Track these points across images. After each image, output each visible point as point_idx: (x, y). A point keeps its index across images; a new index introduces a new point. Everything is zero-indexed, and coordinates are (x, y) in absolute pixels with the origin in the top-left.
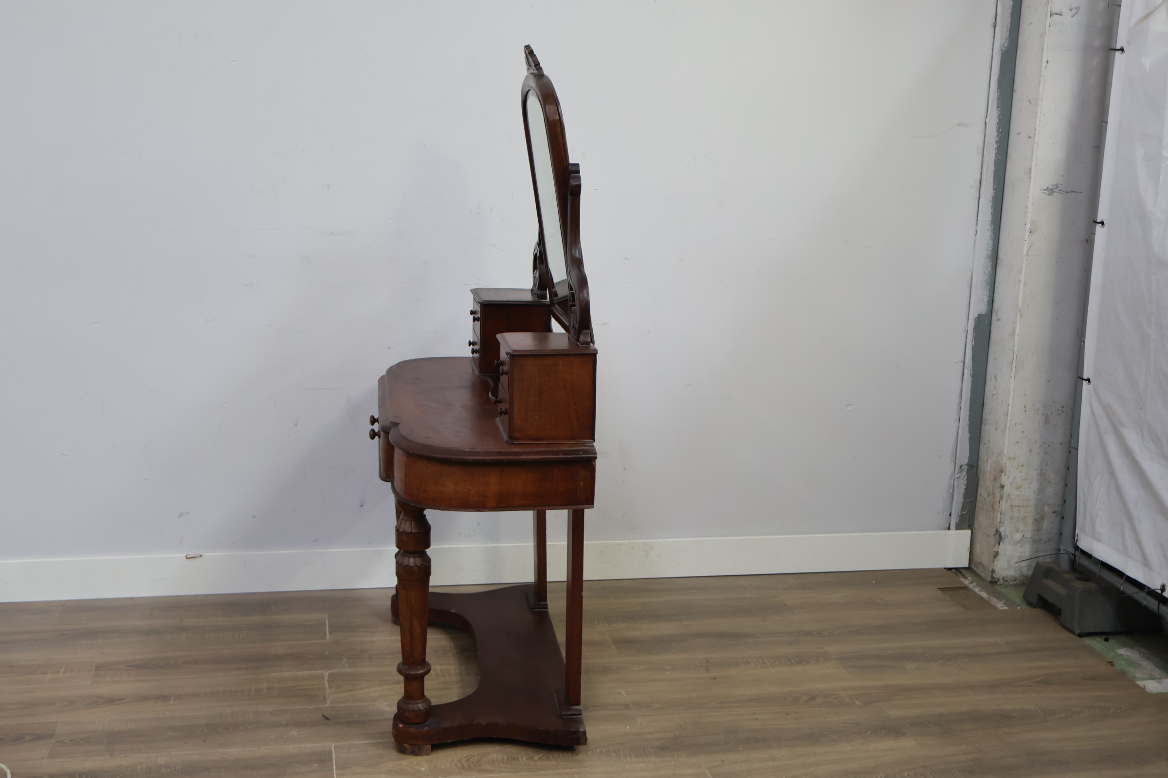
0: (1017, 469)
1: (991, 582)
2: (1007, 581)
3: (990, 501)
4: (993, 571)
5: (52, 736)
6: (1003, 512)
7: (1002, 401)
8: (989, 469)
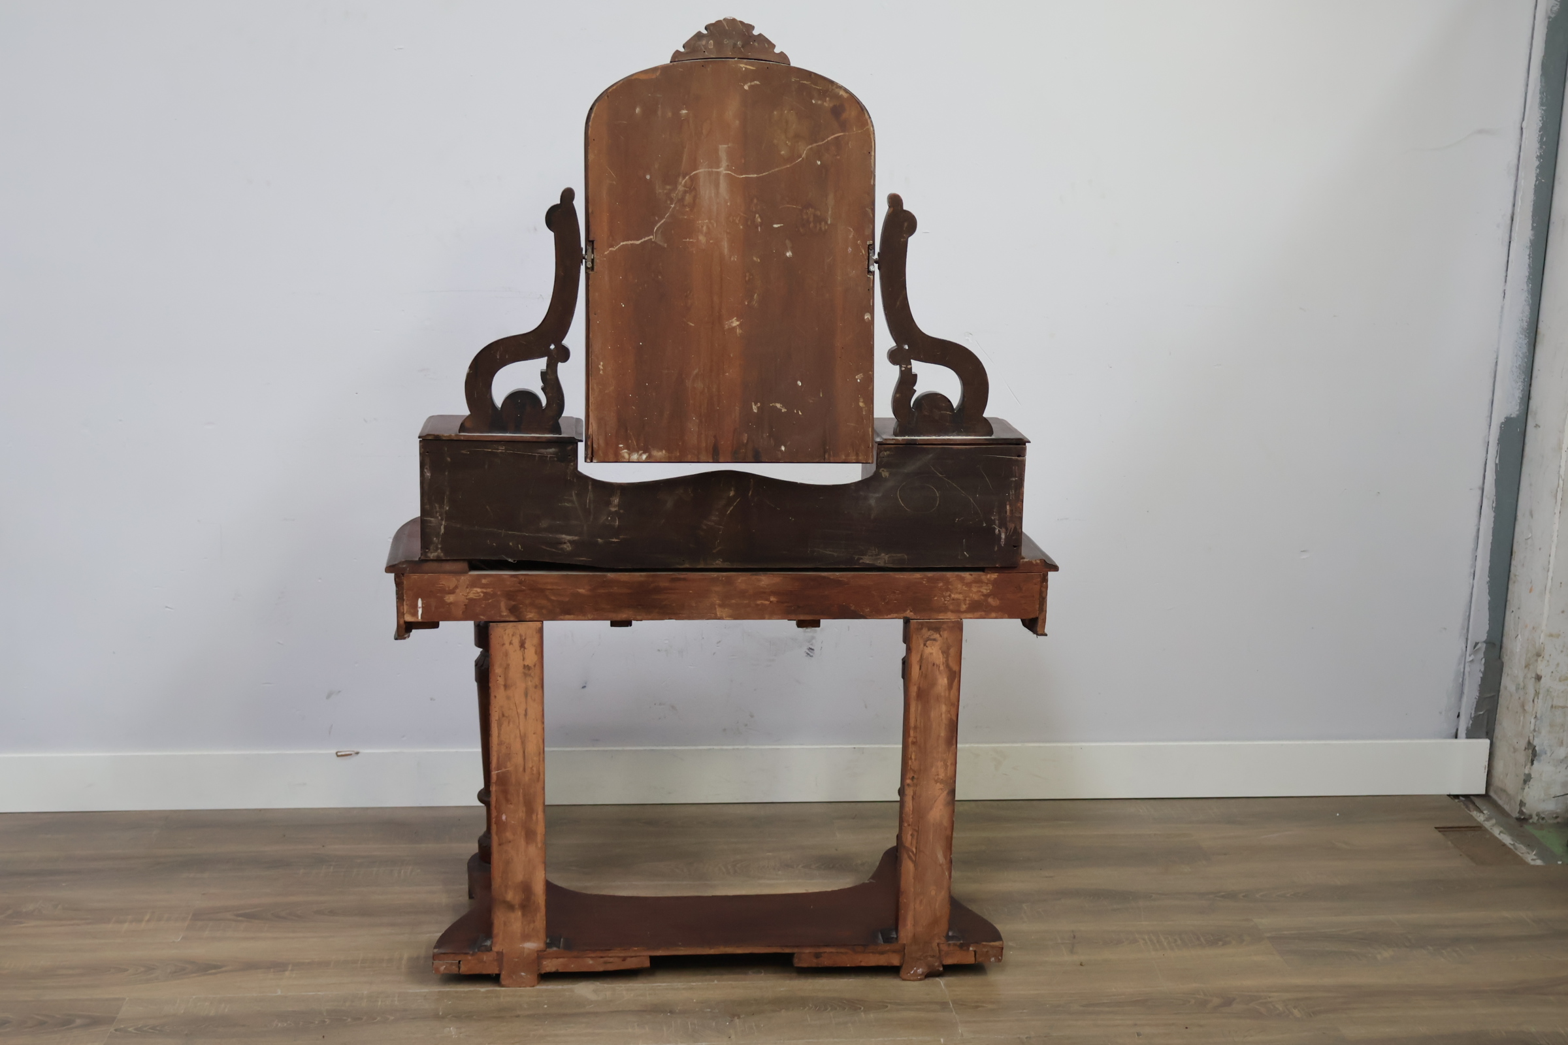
0: (1562, 651)
1: (1518, 819)
2: (1543, 819)
3: (1520, 698)
4: (1522, 804)
5: (110, 1020)
6: (1538, 716)
7: (1540, 549)
8: (1518, 650)
